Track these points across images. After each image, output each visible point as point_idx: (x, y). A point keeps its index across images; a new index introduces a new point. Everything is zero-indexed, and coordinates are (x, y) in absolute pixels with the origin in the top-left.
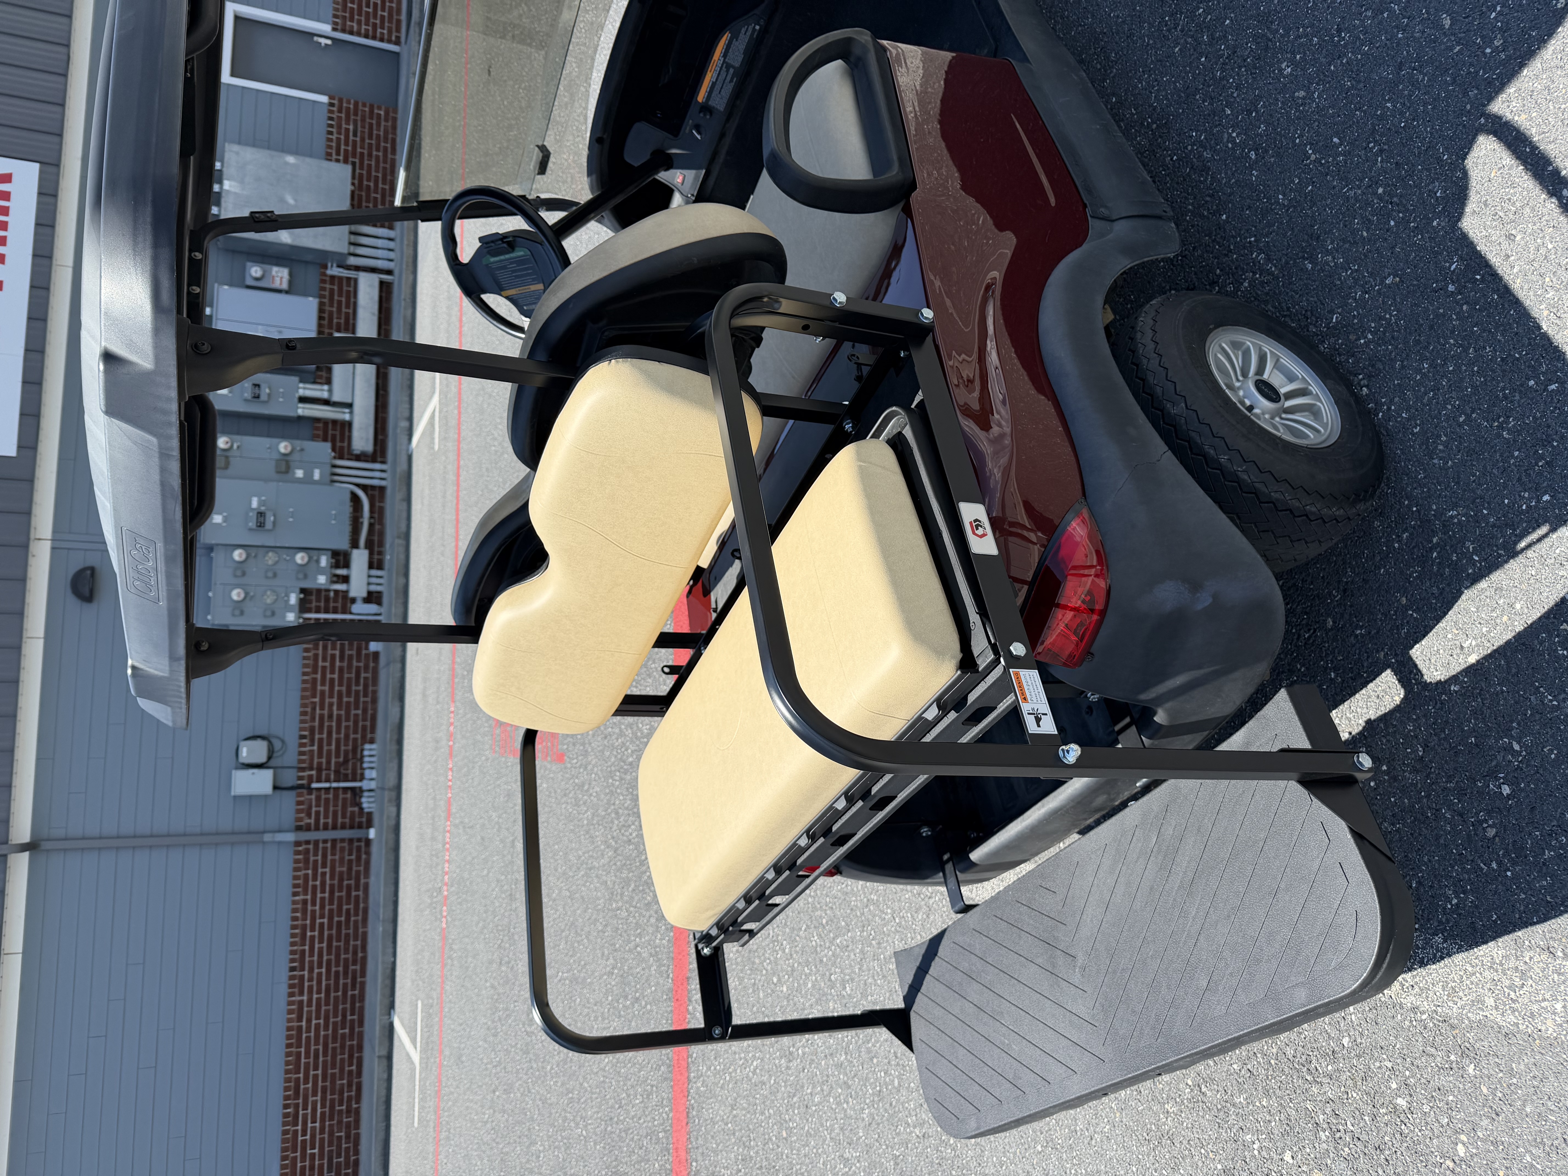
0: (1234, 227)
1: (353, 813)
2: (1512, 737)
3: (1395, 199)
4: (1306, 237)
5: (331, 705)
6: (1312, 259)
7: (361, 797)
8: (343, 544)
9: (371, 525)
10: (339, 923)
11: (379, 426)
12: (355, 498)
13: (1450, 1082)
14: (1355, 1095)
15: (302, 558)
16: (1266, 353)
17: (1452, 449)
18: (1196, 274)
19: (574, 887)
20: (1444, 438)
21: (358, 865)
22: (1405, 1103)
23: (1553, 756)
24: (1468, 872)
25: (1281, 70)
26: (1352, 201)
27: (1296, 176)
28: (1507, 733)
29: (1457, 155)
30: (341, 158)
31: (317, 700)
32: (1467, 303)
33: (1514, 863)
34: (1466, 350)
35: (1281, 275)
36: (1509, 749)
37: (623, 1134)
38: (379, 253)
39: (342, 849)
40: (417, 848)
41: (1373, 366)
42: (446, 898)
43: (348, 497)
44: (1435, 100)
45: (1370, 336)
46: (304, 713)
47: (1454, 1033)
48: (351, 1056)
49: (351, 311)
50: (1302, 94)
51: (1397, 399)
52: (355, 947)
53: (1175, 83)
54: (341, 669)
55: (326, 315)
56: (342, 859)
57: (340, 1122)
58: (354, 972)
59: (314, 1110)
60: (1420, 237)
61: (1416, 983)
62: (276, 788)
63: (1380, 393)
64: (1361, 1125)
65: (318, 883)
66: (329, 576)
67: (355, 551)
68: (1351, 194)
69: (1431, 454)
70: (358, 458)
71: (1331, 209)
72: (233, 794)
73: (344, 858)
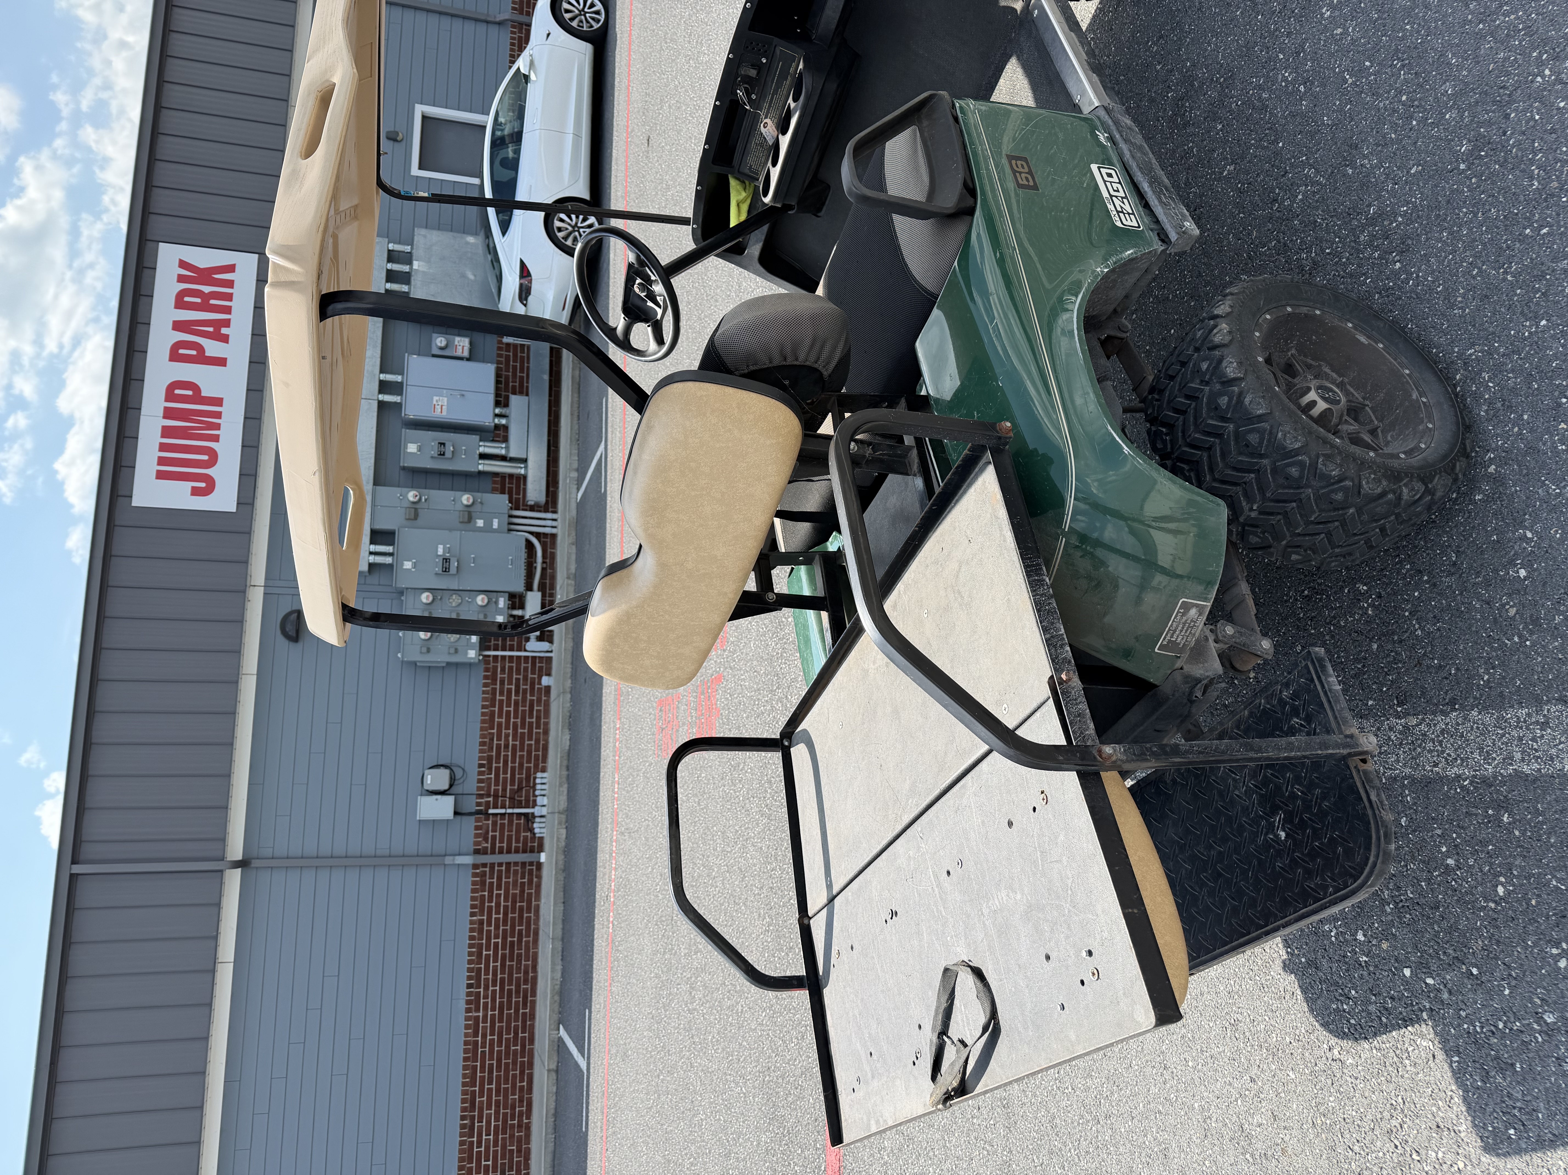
0: (1289, 151)
1: (526, 838)
2: (1526, 528)
3: (1416, 103)
4: (1347, 148)
5: (507, 736)
6: (1352, 164)
7: (533, 823)
8: (519, 587)
9: (544, 570)
10: (512, 943)
11: (550, 479)
12: (529, 545)
13: (1489, 833)
15: (483, 600)
17: (1468, 298)
18: (1259, 195)
20: (1462, 291)
21: (530, 888)
22: (1453, 862)
23: (1558, 536)
24: (1496, 650)
25: (1322, 14)
26: (1383, 111)
27: (1337, 99)
28: (1522, 524)
31: (495, 731)
32: (1475, 176)
33: (1532, 633)
34: (1475, 215)
36: (1524, 538)
39: (516, 872)
40: (586, 865)
41: (1403, 243)
42: (612, 903)
43: (524, 543)
44: (1443, 16)
45: (1400, 219)
46: (482, 744)
48: (522, 1072)
49: (525, 375)
50: (1339, 31)
51: (1423, 267)
52: (526, 966)
54: (516, 703)
55: (504, 377)
56: (515, 882)
57: (512, 1136)
58: (526, 991)
59: (489, 1123)
60: (1436, 130)
61: (1458, 755)
62: (456, 813)
65: (493, 904)
66: (506, 616)
67: (529, 593)
68: (1381, 105)
69: (1452, 306)
70: (532, 508)
71: (1366, 120)
72: (418, 818)
73: (517, 881)
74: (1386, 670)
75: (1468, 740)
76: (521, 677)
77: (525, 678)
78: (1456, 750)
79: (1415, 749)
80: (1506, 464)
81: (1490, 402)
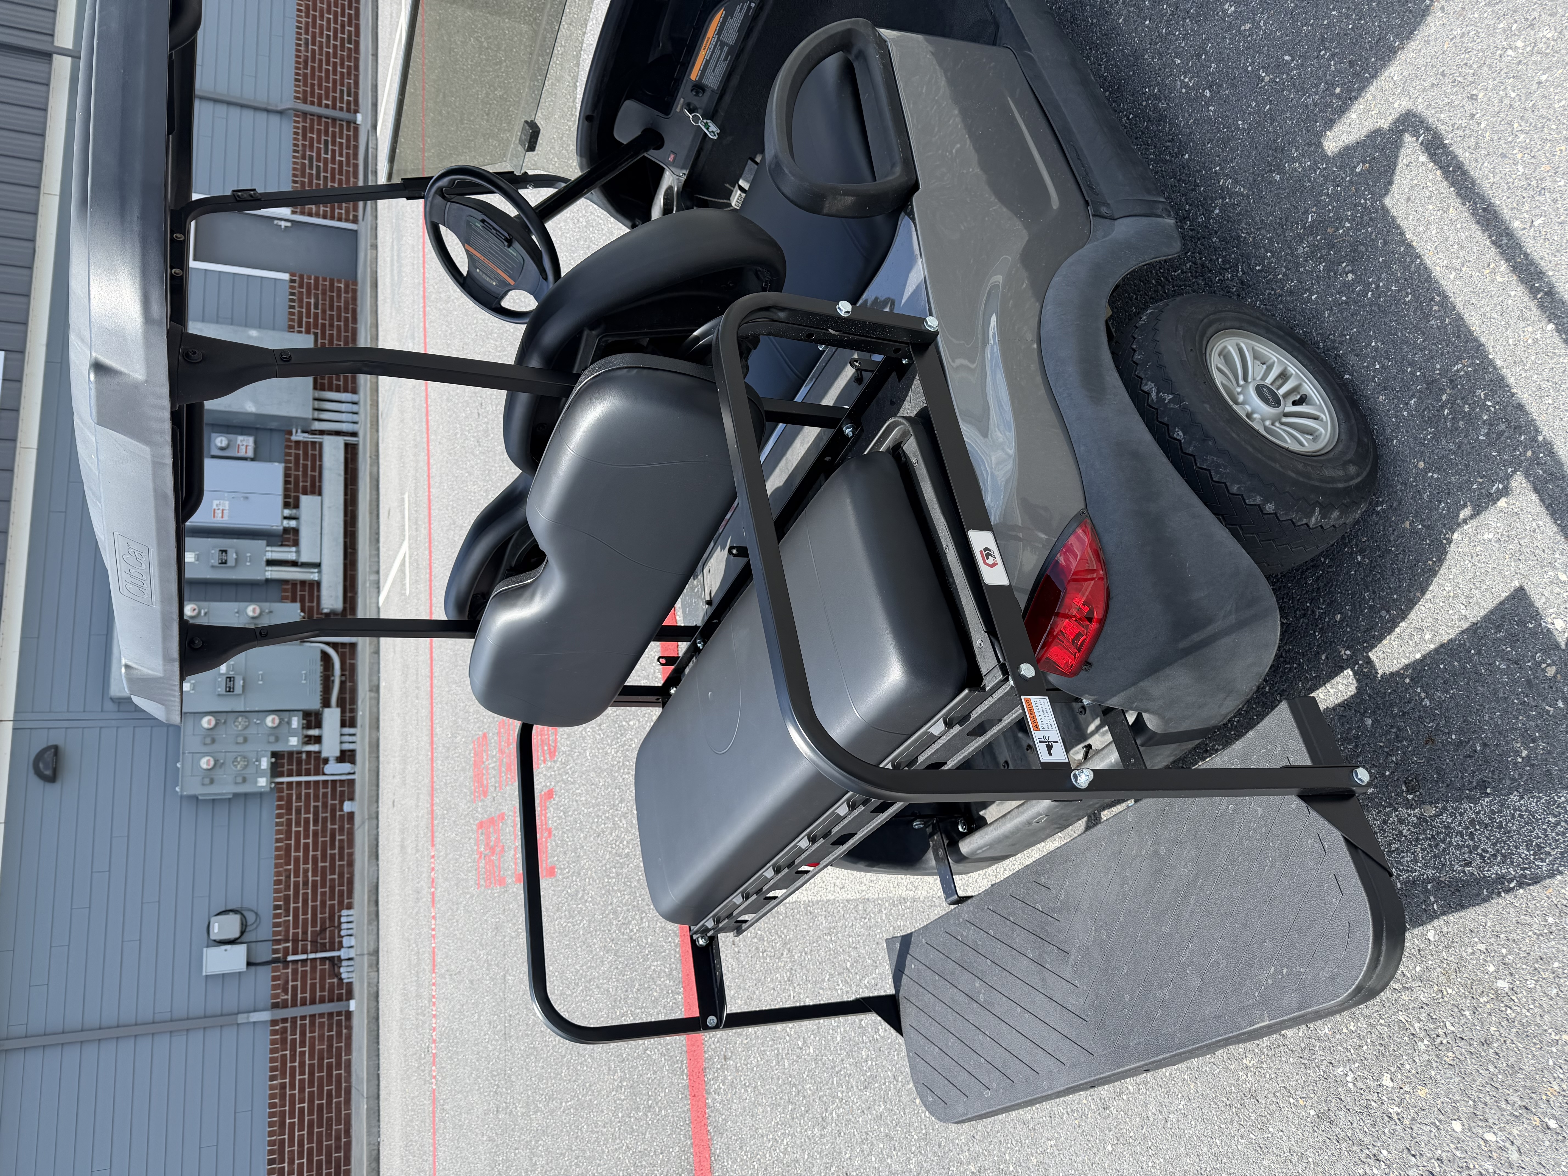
0: (1198, 162)
1: (332, 985)
4: (1270, 152)
5: (306, 871)
6: (1280, 170)
7: (340, 967)
8: (315, 704)
9: (342, 683)
10: (320, 1106)
11: (348, 583)
12: (325, 657)
13: (1553, 947)
15: (273, 721)
21: (339, 1041)
22: (1506, 985)
24: (1533, 719)
25: (1224, 11)
26: (1312, 107)
27: (1252, 100)
30: (303, 330)
31: (292, 867)
35: (1251, 193)
36: (1555, 582)
38: (343, 417)
39: (322, 1025)
40: (402, 1010)
41: (1355, 251)
42: (434, 1055)
43: (319, 655)
45: (1348, 225)
46: (277, 882)
47: (1547, 893)
49: (317, 474)
50: (1248, 26)
51: (1384, 275)
52: (338, 1131)
53: (1122, 50)
54: (315, 833)
55: (292, 479)
56: (321, 1037)
58: (338, 1159)
61: (1498, 851)
62: (249, 964)
63: (1366, 274)
64: (1463, 1022)
65: (297, 1064)
66: (301, 737)
67: (327, 710)
68: (1310, 101)
69: (1427, 317)
71: (1291, 119)
72: (204, 974)
73: (324, 1034)
74: (1386, 750)
75: (1509, 832)
76: (320, 804)
77: (325, 805)
78: (1494, 844)
79: (1437, 845)
81: (1490, 424)
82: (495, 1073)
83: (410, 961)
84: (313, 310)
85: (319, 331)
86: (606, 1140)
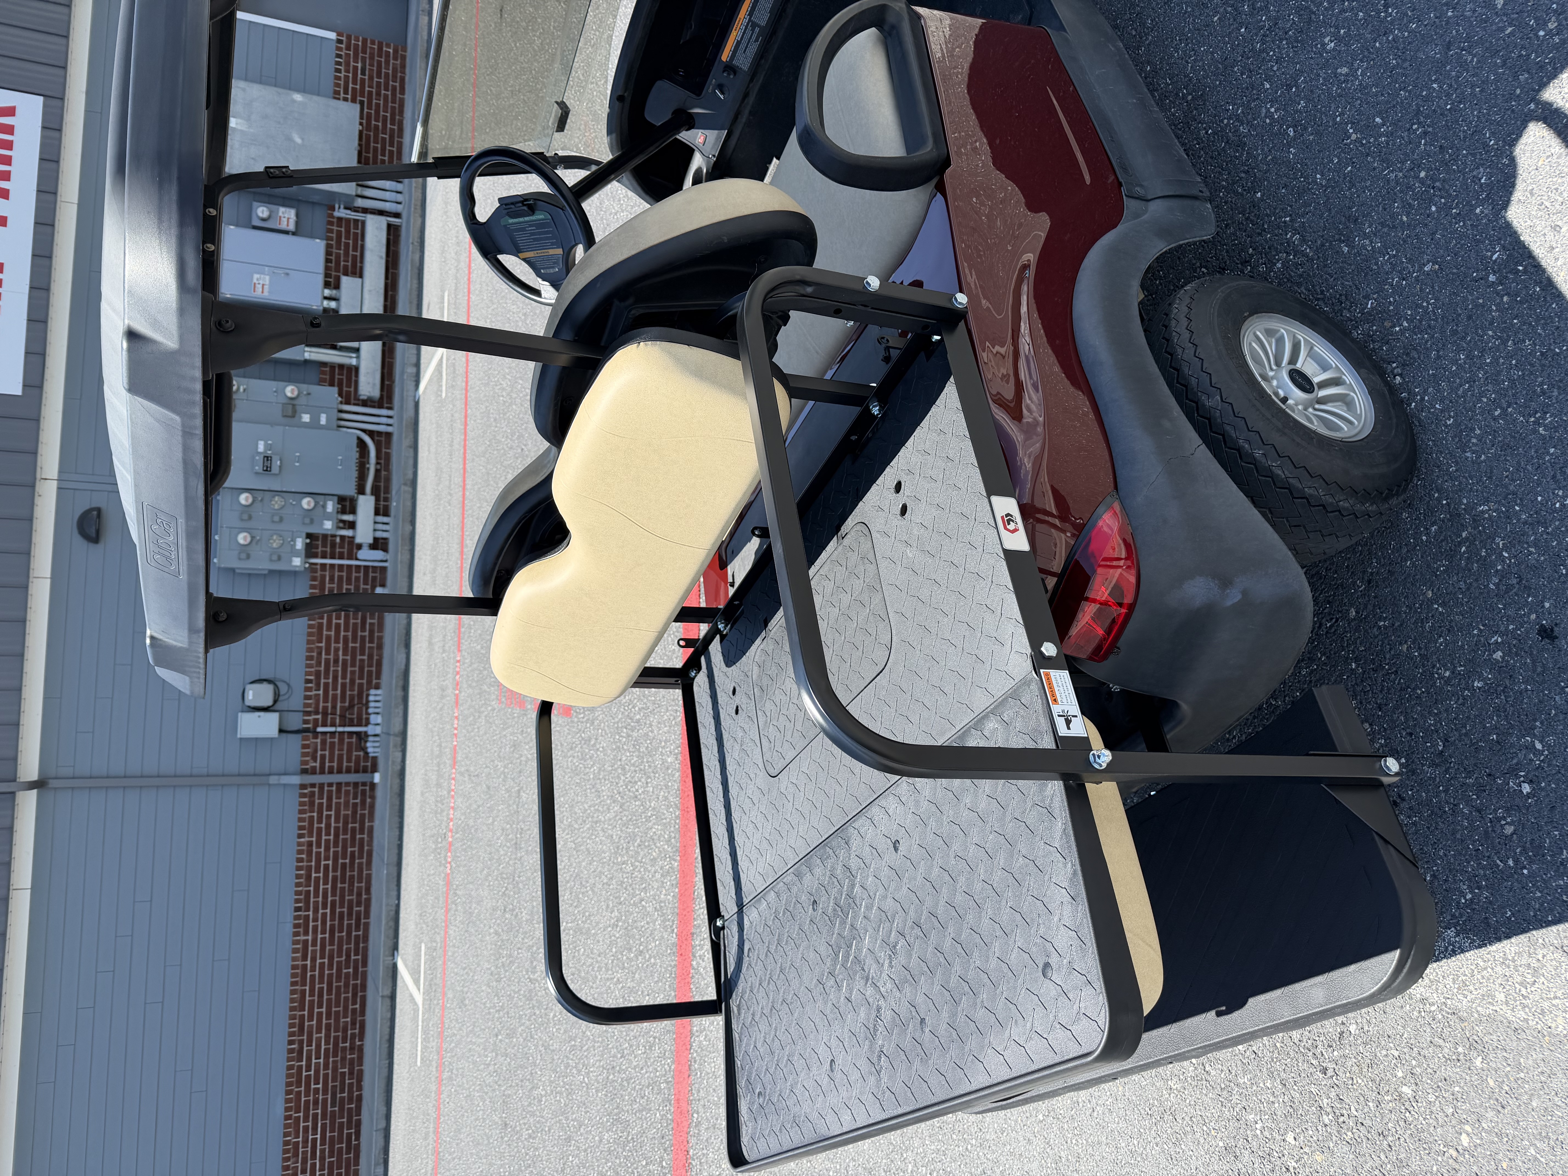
0: (1269, 205)
1: (358, 757)
2: (1535, 736)
3: (1438, 184)
4: (1343, 219)
5: (337, 650)
6: (1349, 242)
7: (366, 742)
8: (350, 490)
9: (377, 471)
10: (344, 865)
11: (386, 371)
12: (361, 444)
13: (1457, 1073)
14: (1360, 1081)
15: (309, 503)
16: (1300, 341)
17: (1486, 443)
18: (1227, 252)
19: (580, 839)
20: (1478, 432)
21: (363, 808)
22: (1410, 1092)
25: (1324, 45)
26: (1393, 184)
27: (1335, 156)
28: (1530, 731)
29: (1504, 141)
30: (349, 97)
31: (323, 645)
32: (1508, 294)
33: (1531, 861)
34: (1504, 343)
35: (1316, 257)
36: (1531, 748)
37: (625, 1083)
38: (387, 195)
39: (347, 793)
40: (422, 794)
41: (1408, 354)
42: (450, 844)
43: (355, 441)
44: (1483, 82)
45: (1405, 324)
46: (310, 658)
47: (1463, 1025)
48: (355, 995)
49: (358, 254)
50: (1345, 70)
51: (1431, 390)
52: (359, 888)
53: (1212, 53)
55: (333, 258)
56: (347, 803)
57: (343, 1059)
58: (359, 913)
59: (318, 1046)
60: (1461, 224)
62: (281, 731)
63: (1413, 383)
64: (1365, 1110)
65: (323, 825)
66: (335, 521)
67: (361, 497)
68: (1393, 176)
69: (1464, 448)
70: (365, 403)
71: (1371, 191)
72: (239, 736)
73: (349, 801)
76: (352, 587)
77: (357, 589)
80: (1517, 654)
81: (1503, 575)
82: (504, 876)
83: (432, 750)
84: (359, 76)
85: (365, 100)
86: (600, 968)
